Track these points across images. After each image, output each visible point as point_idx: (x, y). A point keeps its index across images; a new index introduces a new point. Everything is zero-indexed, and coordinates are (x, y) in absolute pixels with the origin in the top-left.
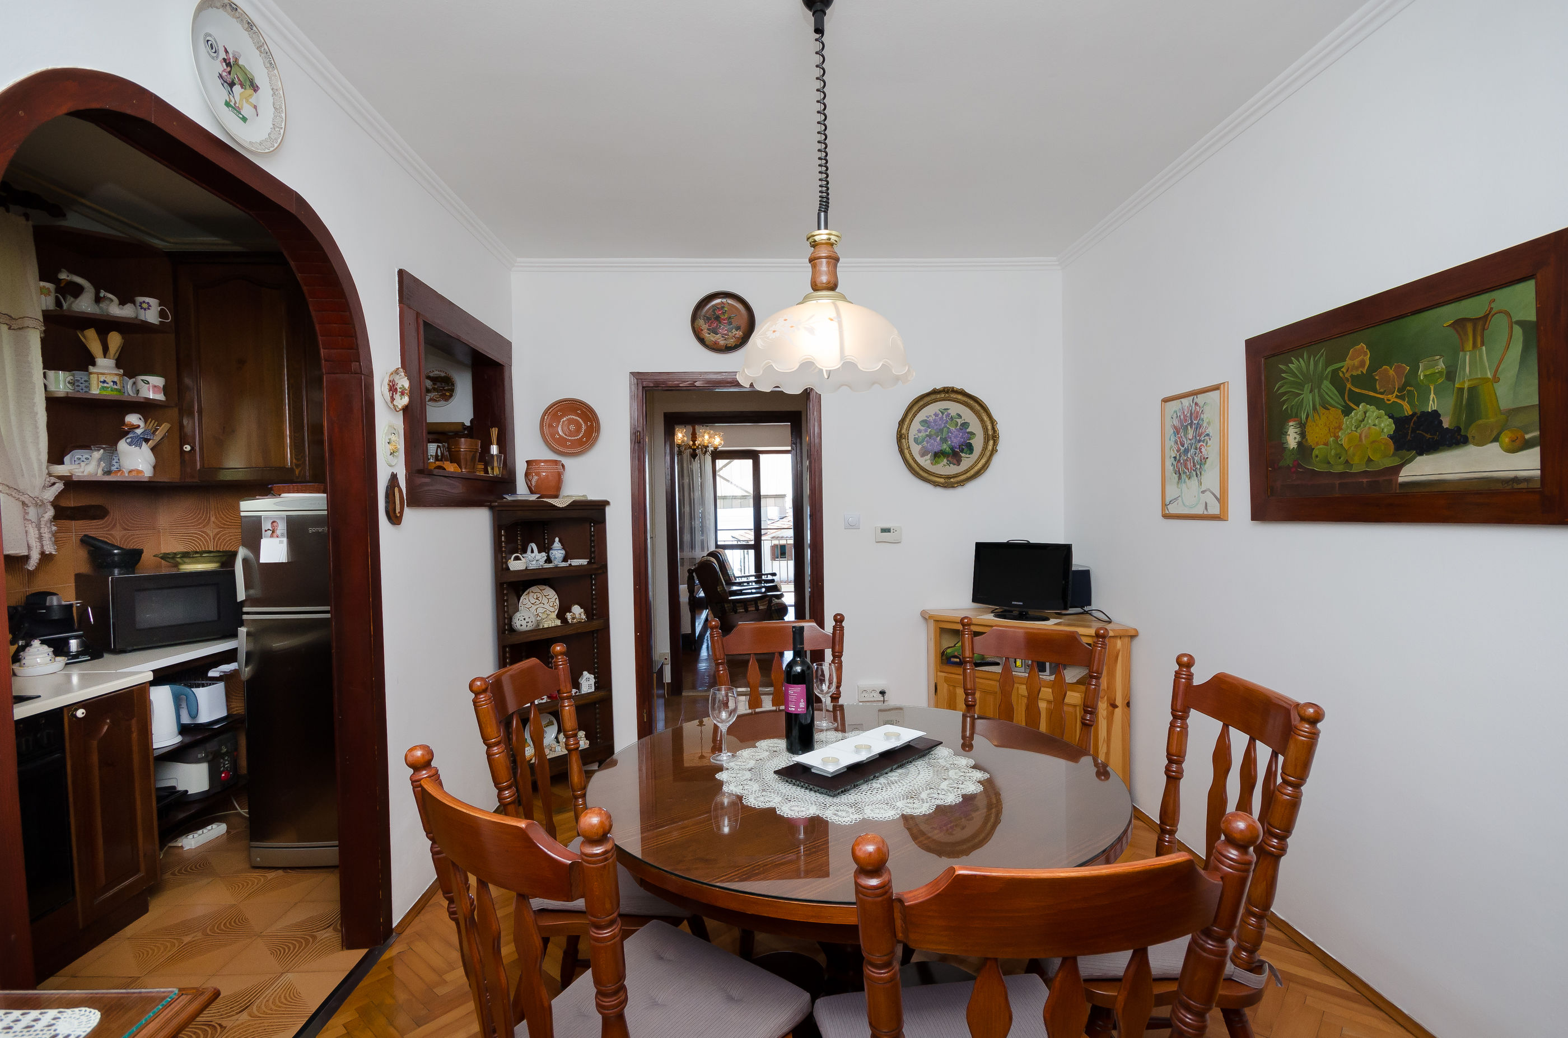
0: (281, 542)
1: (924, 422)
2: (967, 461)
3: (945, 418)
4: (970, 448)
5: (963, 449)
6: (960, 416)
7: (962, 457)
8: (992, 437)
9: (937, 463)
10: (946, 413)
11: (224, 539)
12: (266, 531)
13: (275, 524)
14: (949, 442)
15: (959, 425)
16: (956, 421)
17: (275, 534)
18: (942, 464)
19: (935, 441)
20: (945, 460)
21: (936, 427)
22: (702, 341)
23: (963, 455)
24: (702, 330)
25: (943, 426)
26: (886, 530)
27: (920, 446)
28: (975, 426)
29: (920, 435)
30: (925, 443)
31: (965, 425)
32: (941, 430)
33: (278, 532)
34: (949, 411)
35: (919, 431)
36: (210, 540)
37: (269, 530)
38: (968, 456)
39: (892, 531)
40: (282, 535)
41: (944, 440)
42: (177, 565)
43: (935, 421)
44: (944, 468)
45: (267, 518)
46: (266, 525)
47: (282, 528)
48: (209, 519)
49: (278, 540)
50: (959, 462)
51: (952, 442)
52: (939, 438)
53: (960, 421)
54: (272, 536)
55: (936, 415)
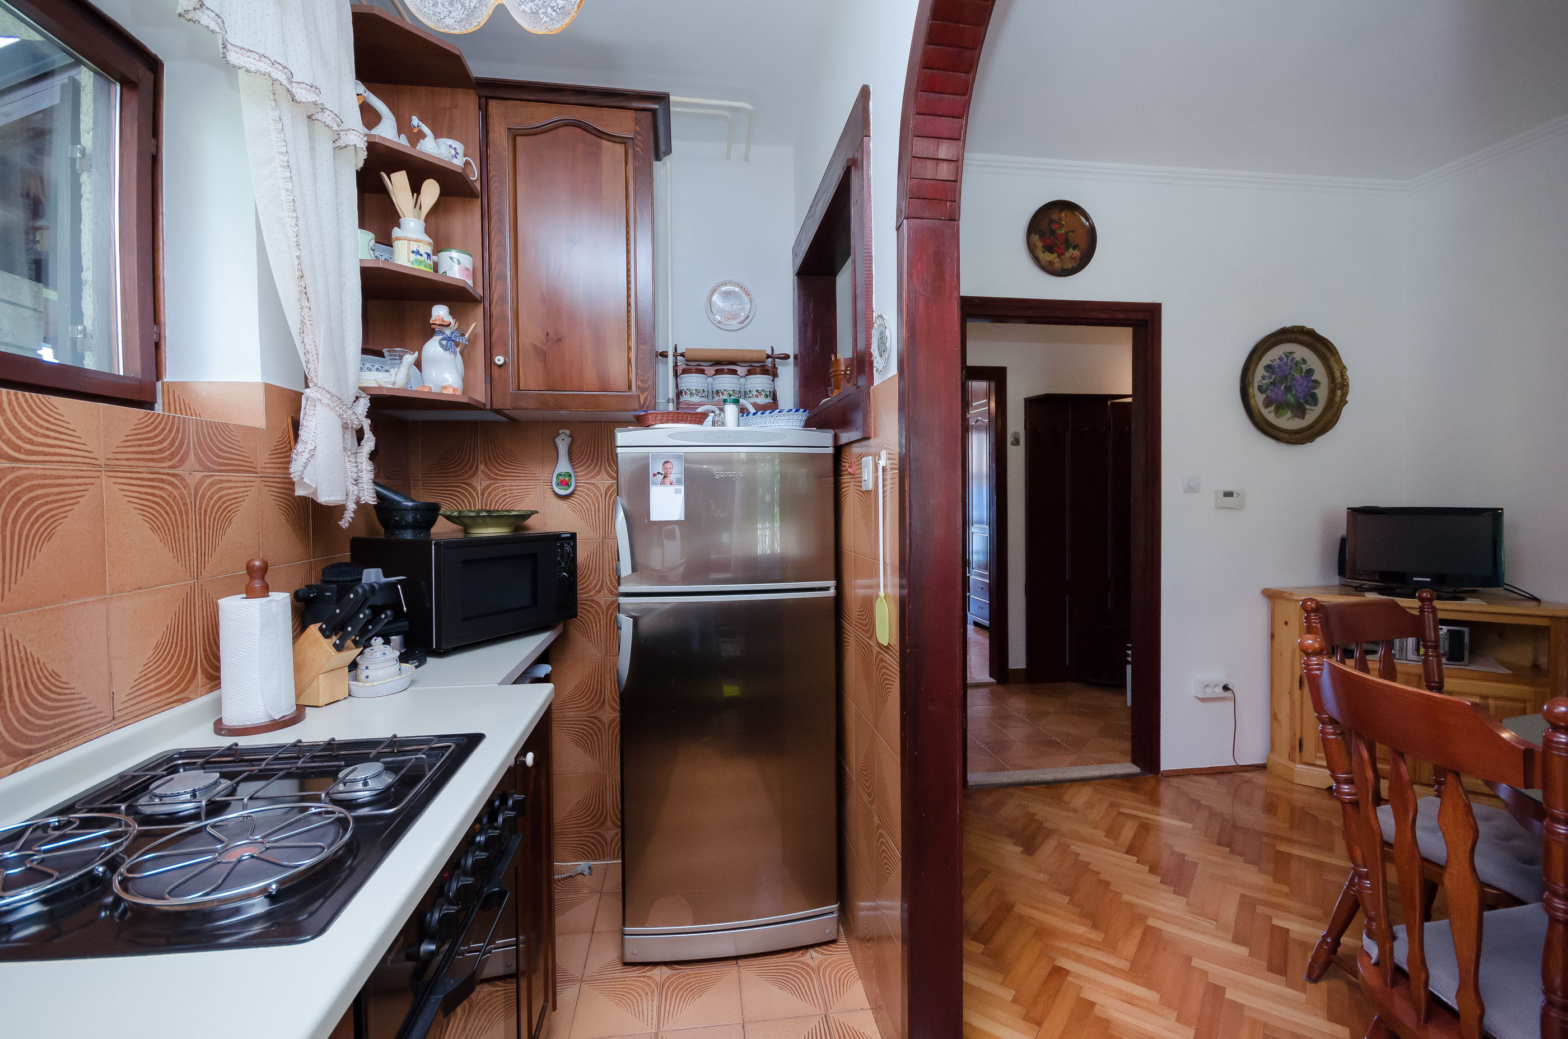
0: (677, 492)
1: (1268, 368)
2: (1313, 414)
3: (1289, 364)
4: (1314, 399)
5: (1307, 400)
6: (1304, 361)
7: (1306, 409)
8: (1339, 386)
9: (1281, 415)
10: (1290, 358)
11: (496, 495)
12: (655, 475)
13: (668, 465)
14: (1294, 392)
15: (1304, 371)
16: (1301, 367)
17: (667, 481)
18: (1285, 418)
19: (1279, 390)
20: (1289, 413)
21: (1280, 374)
22: (1037, 260)
23: (1307, 407)
24: (1036, 247)
25: (1287, 372)
26: (1228, 494)
27: (1264, 395)
28: (1320, 374)
29: (1264, 382)
30: (1269, 391)
31: (1310, 372)
32: (1285, 377)
33: (672, 477)
34: (1294, 355)
35: (1264, 378)
36: (478, 496)
37: (659, 473)
38: (1312, 408)
39: (1235, 495)
40: (679, 482)
41: (1288, 389)
42: (466, 529)
43: (1279, 366)
44: (1287, 422)
45: (656, 456)
46: (656, 467)
47: (677, 471)
48: (477, 468)
49: (672, 488)
50: (1303, 416)
51: (1296, 392)
52: (1283, 387)
53: (1304, 367)
54: (663, 483)
55: (1281, 359)
